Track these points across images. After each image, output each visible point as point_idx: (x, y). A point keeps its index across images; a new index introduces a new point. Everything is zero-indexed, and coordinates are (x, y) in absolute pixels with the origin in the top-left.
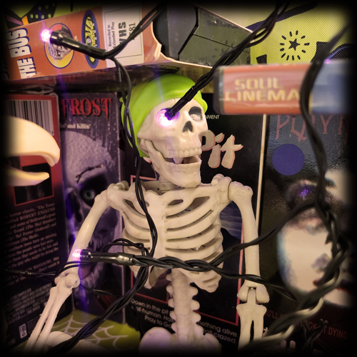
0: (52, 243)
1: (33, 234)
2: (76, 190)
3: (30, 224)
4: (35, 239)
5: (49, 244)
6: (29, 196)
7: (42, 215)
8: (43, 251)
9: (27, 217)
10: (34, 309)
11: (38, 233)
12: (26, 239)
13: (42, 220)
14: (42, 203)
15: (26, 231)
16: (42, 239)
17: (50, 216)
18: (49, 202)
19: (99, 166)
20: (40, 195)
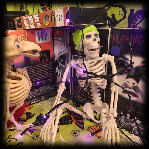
0: (51, 74)
1: (45, 71)
2: (58, 59)
3: (44, 68)
4: (46, 72)
6: (44, 60)
7: (48, 65)
8: (48, 76)
9: (43, 66)
10: (46, 92)
11: (46, 70)
12: (43, 72)
13: (48, 67)
14: (48, 62)
15: (43, 70)
16: (48, 72)
17: (50, 66)
18: (50, 62)
19: (63, 52)
20: (47, 59)
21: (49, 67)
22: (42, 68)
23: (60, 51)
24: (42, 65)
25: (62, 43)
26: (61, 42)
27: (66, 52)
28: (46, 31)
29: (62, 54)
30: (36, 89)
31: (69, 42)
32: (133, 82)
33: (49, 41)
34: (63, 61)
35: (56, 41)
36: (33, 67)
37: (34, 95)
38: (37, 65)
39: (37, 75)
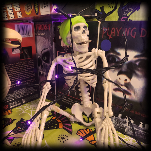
1: (26, 70)
2: (41, 56)
3: (25, 66)
4: (27, 72)
5: (32, 74)
6: (25, 57)
7: (29, 64)
8: (30, 76)
9: (24, 64)
10: (27, 95)
11: (28, 70)
12: (24, 71)
13: (29, 66)
14: (29, 60)
15: (24, 69)
16: (29, 72)
18: (32, 60)
19: (47, 48)
20: (28, 57)
21: (31, 65)
22: (23, 66)
23: (44, 48)
24: (22, 63)
25: (46, 39)
26: (44, 38)
27: (50, 49)
28: (27, 25)
29: (46, 51)
30: (16, 91)
31: (54, 37)
32: (125, 79)
33: (31, 36)
34: (47, 59)
35: (39, 37)
36: (13, 65)
37: (13, 98)
38: (17, 63)
39: (17, 75)
